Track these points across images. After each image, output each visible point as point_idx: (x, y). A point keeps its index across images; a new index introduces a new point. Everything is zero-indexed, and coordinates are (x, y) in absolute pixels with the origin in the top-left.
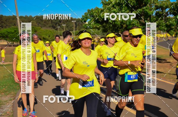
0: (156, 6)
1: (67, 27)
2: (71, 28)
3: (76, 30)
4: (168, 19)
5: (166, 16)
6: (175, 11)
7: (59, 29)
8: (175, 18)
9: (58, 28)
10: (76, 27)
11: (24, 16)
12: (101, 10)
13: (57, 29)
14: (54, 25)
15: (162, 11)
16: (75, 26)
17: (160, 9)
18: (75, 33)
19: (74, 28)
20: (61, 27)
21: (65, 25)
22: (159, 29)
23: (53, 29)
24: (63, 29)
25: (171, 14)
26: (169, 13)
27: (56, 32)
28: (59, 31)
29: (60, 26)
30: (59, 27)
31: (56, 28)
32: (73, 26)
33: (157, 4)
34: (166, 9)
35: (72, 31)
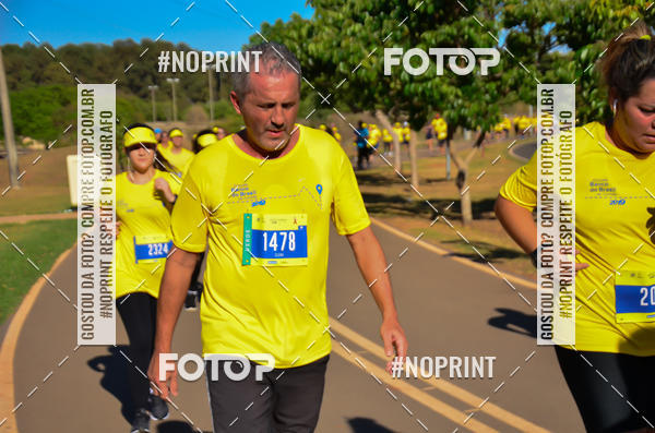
0: (507, 14)
1: (186, 87)
2: (199, 91)
3: (217, 98)
4: (551, 61)
5: (543, 51)
6: (574, 34)
7: (153, 97)
8: (574, 59)
9: (150, 91)
10: (218, 88)
11: (21, 45)
12: (307, 26)
13: (145, 96)
14: (137, 81)
15: (531, 34)
16: (215, 83)
17: (523, 25)
18: (215, 111)
19: (211, 93)
20: (160, 89)
21: (177, 80)
22: (521, 98)
23: (132, 97)
24: (170, 94)
25: (561, 43)
26: (554, 39)
27: (145, 105)
28: (154, 103)
29: (159, 84)
30: (156, 87)
31: (142, 92)
32: (207, 85)
33: (511, 8)
34: (544, 23)
35: (204, 101)
